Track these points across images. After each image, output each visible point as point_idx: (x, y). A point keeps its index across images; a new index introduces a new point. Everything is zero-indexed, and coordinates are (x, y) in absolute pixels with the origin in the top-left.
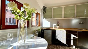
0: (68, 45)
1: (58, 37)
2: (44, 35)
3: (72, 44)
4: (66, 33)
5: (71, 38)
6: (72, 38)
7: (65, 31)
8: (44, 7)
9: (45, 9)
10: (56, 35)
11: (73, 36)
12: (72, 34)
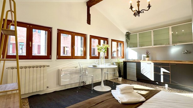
0: (157, 83)
1: (144, 72)
2: (126, 69)
3: (162, 81)
4: (154, 67)
5: (160, 73)
6: (162, 73)
7: (153, 64)
8: (127, 33)
9: (128, 35)
10: (141, 69)
11: (163, 70)
12: (162, 67)
